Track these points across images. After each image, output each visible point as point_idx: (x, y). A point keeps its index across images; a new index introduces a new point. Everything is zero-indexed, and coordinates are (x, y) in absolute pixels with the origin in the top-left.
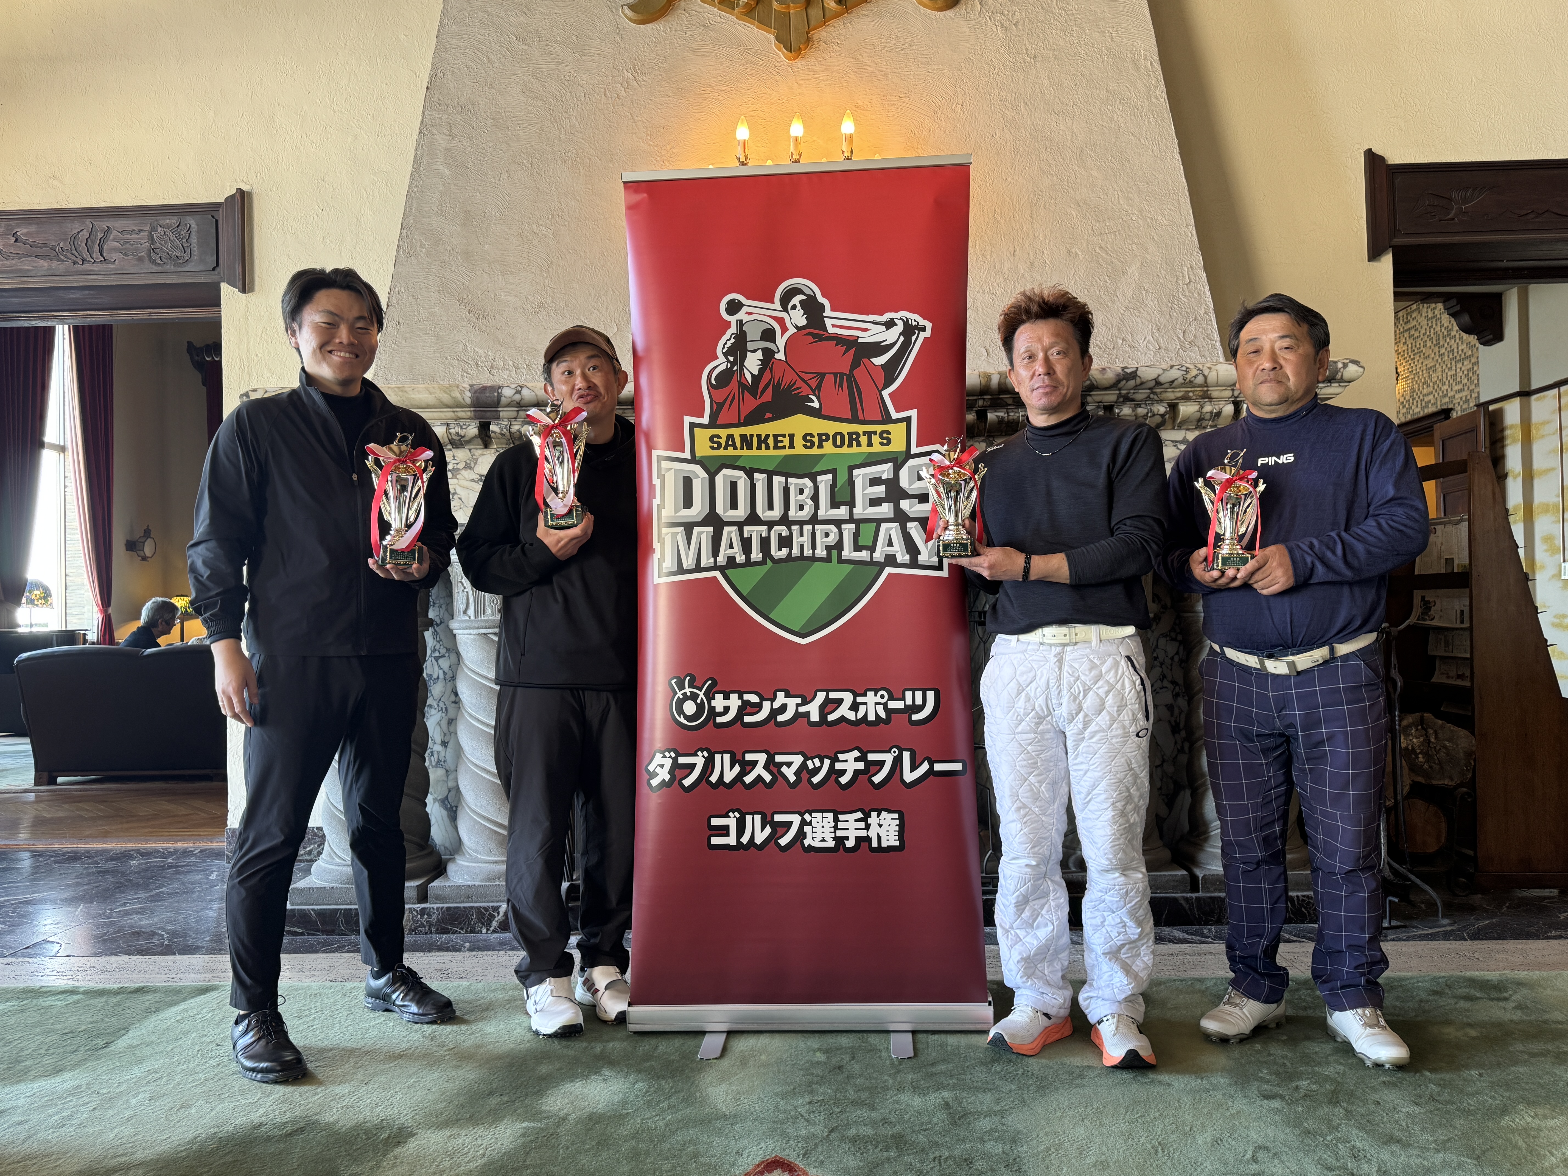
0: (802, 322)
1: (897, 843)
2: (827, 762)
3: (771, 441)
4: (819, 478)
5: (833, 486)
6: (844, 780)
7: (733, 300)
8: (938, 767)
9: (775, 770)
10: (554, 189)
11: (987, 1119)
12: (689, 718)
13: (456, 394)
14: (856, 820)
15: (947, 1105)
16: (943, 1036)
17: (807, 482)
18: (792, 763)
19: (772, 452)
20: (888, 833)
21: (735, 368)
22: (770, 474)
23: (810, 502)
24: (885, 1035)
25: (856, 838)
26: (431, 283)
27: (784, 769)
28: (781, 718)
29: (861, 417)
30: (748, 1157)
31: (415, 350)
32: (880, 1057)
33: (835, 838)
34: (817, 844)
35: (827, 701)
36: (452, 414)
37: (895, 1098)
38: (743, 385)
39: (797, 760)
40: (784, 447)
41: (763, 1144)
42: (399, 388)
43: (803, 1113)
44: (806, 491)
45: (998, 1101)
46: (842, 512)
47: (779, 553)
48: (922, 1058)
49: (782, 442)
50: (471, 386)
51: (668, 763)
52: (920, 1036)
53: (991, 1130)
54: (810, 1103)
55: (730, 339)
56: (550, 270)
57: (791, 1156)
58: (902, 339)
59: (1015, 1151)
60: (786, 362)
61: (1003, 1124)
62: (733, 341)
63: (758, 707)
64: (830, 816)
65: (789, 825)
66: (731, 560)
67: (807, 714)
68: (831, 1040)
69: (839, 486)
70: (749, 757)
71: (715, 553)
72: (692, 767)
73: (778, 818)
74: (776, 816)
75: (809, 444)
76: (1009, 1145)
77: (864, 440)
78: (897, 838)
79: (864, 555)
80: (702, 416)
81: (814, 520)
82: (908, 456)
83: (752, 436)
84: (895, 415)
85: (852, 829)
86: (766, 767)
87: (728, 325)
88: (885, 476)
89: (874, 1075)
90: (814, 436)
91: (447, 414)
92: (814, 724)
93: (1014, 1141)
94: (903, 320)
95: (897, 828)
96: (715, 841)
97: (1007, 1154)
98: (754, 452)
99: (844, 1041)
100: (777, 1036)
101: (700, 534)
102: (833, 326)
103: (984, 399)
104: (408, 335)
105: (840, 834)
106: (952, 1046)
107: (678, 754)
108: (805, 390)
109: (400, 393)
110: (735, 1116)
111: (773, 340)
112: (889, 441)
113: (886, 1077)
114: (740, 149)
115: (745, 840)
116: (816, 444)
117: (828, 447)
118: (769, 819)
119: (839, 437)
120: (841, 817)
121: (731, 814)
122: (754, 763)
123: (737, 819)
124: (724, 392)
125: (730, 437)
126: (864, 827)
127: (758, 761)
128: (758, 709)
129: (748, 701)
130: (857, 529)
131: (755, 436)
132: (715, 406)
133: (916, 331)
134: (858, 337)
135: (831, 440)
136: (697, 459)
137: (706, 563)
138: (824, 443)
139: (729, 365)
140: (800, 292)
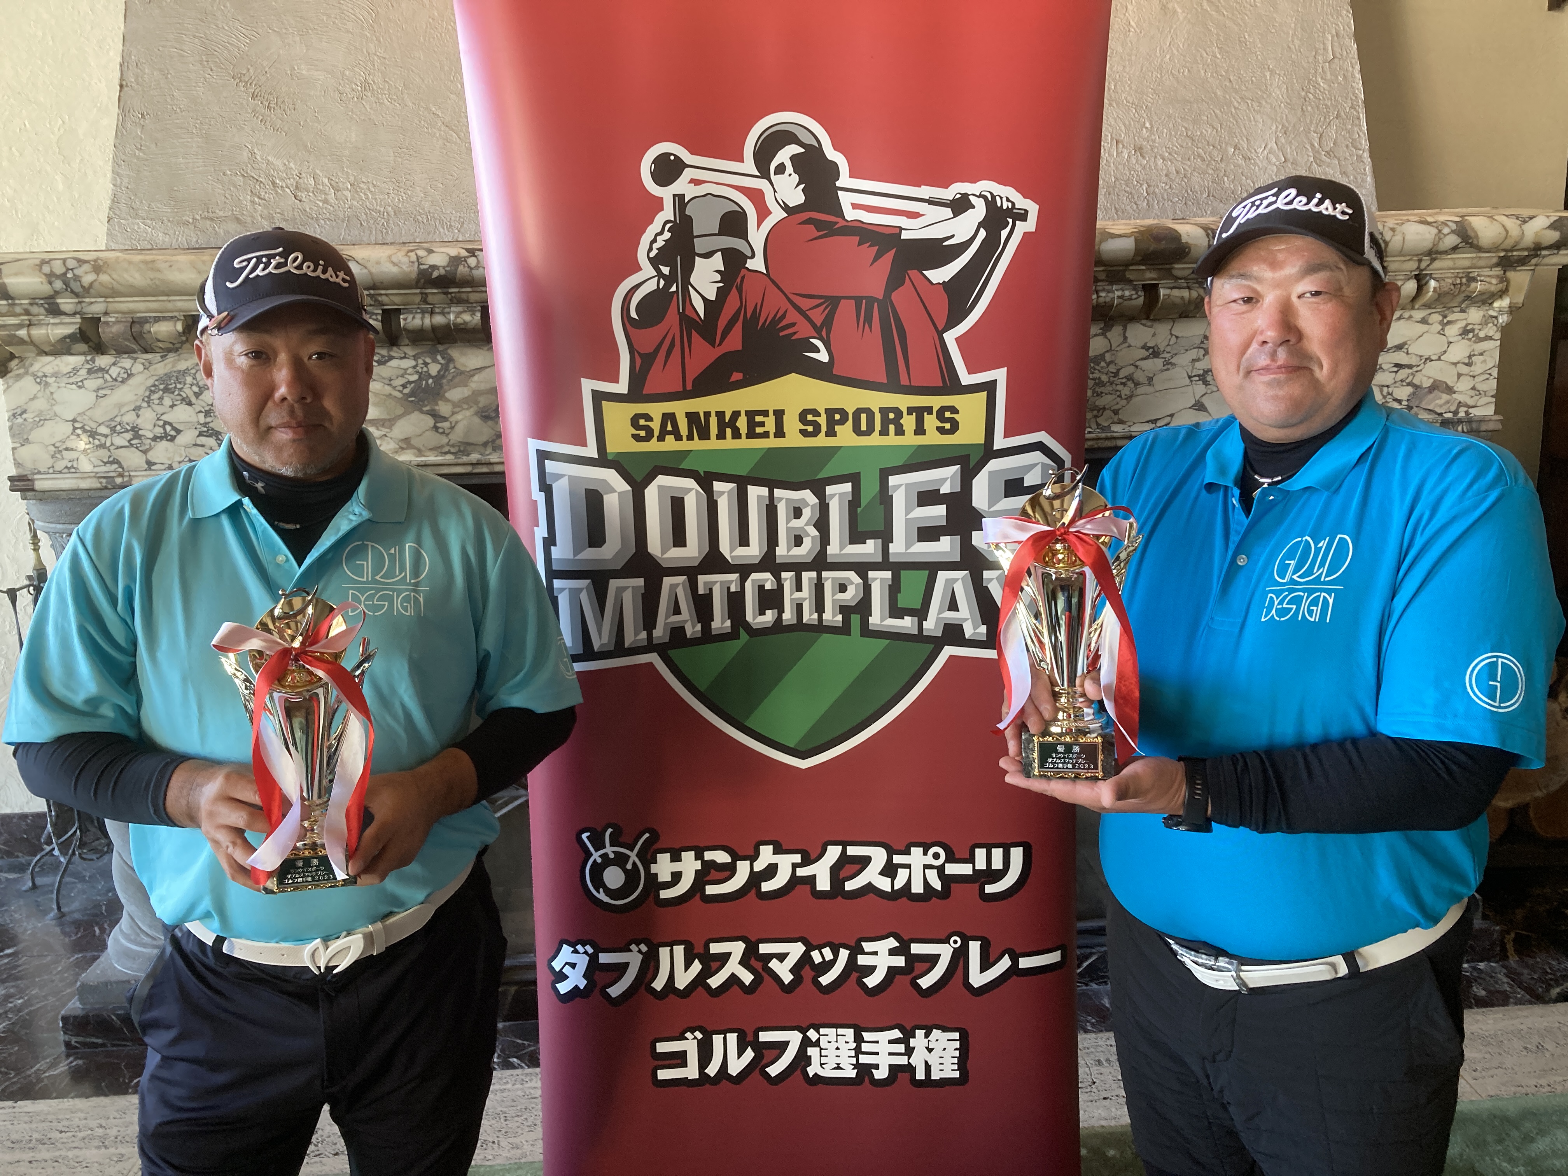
0: (797, 197)
1: (956, 1075)
2: (844, 954)
3: (742, 423)
4: (830, 490)
5: (854, 503)
6: (871, 981)
7: (667, 155)
8: (1025, 963)
9: (758, 965)
14: (890, 1042)
17: (808, 496)
18: (787, 954)
19: (744, 443)
20: (941, 1060)
21: (674, 289)
22: (742, 483)
23: (813, 532)
25: (891, 1066)
27: (774, 964)
28: (766, 887)
29: (904, 381)
33: (857, 1066)
34: (828, 1072)
35: (844, 859)
38: (688, 321)
39: (796, 950)
40: (766, 435)
44: (807, 513)
46: (869, 549)
47: (761, 619)
49: (762, 424)
51: (582, 961)
55: (661, 233)
58: (982, 234)
60: (768, 275)
62: (667, 235)
63: (729, 870)
64: (849, 1033)
65: (783, 1046)
66: (677, 632)
67: (811, 880)
69: (863, 504)
70: (716, 948)
71: (649, 620)
72: (623, 968)
73: (765, 1037)
74: (761, 1034)
75: (810, 429)
77: (908, 423)
78: (956, 1066)
79: (907, 624)
80: (617, 381)
81: (820, 563)
82: (989, 452)
83: (707, 415)
84: (966, 378)
85: (884, 1054)
86: (744, 962)
87: (657, 204)
88: (945, 489)
90: (819, 415)
92: (823, 895)
94: (985, 197)
95: (957, 1053)
96: (663, 1074)
98: (713, 444)
101: (620, 590)
102: (855, 206)
105: (864, 1059)
107: (598, 950)
108: (803, 329)
111: (743, 234)
112: (955, 427)
115: (712, 1070)
116: (824, 428)
117: (845, 436)
118: (750, 1038)
119: (863, 417)
120: (867, 1036)
121: (688, 1035)
122: (725, 957)
123: (699, 1041)
124: (657, 332)
125: (669, 417)
126: (903, 1051)
127: (730, 954)
128: (728, 873)
129: (713, 862)
130: (896, 579)
131: (713, 414)
132: (638, 361)
133: (1010, 220)
134: (901, 229)
135: (850, 422)
136: (610, 457)
137: (633, 639)
138: (837, 428)
139: (662, 282)
140: (792, 139)
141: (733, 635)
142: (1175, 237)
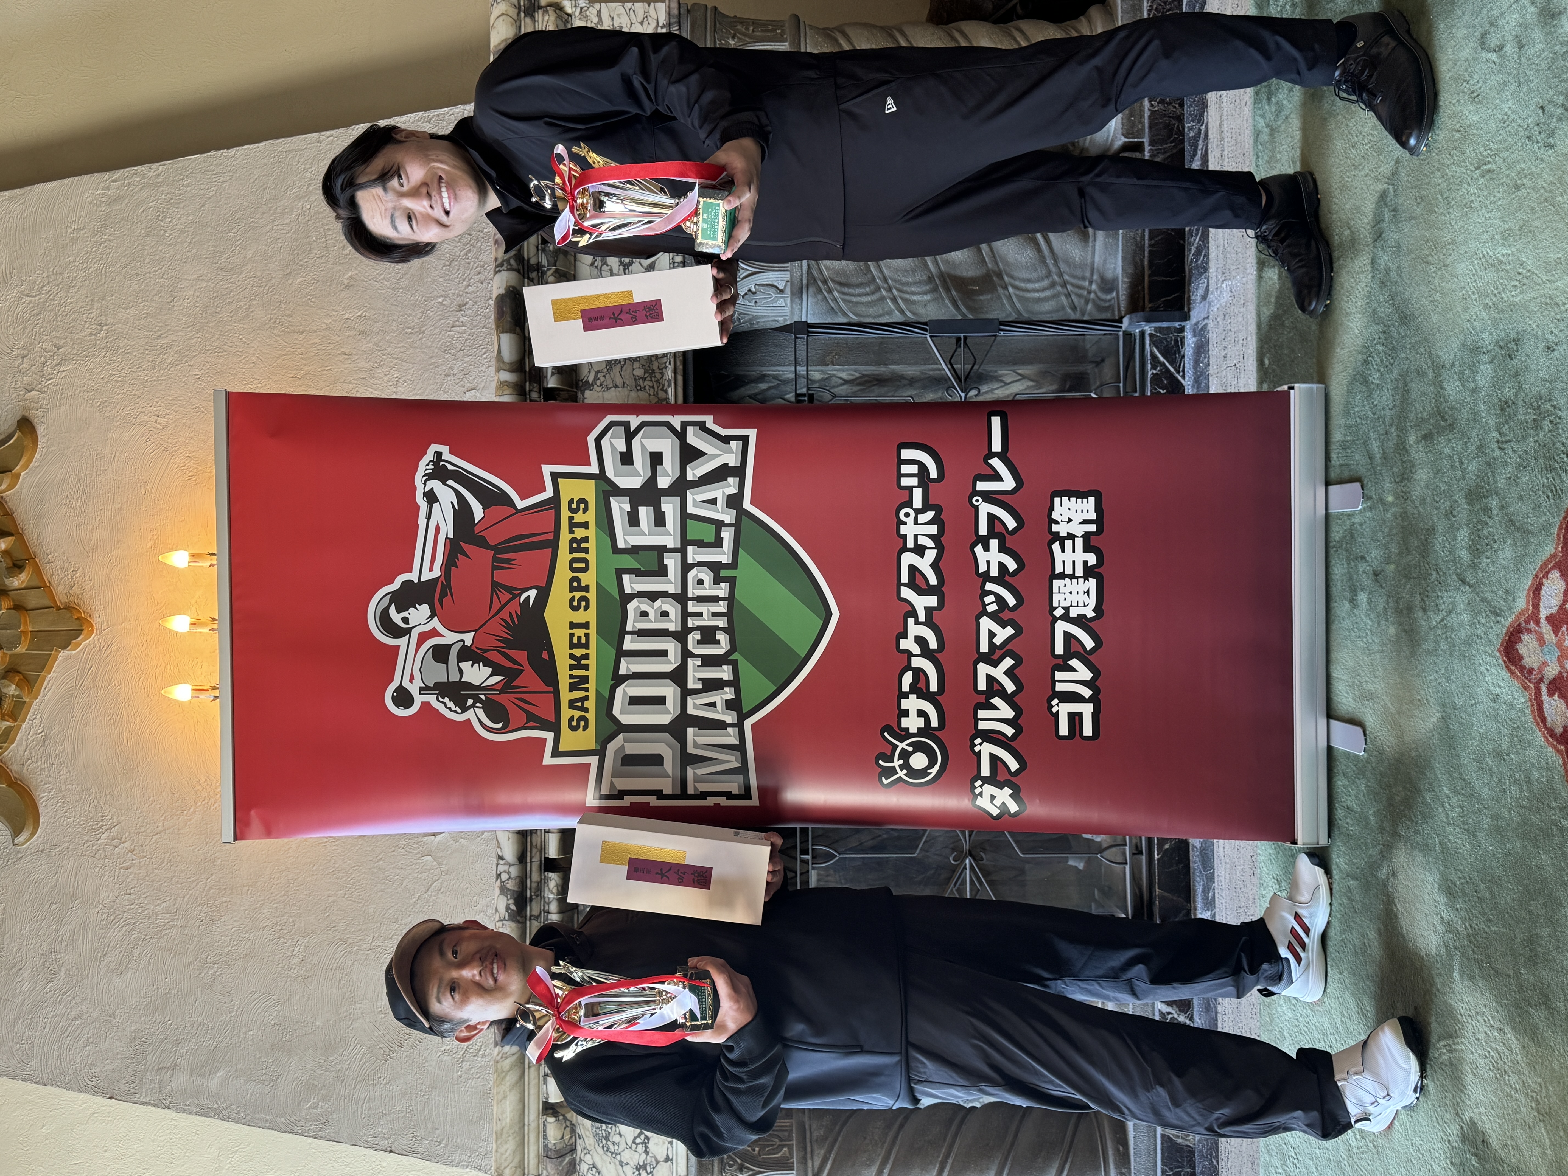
0: (424, 610)
1: (1092, 500)
2: (989, 586)
3: (578, 652)
4: (628, 590)
5: (638, 573)
6: (1012, 565)
7: (394, 698)
8: (997, 447)
9: (998, 653)
10: (247, 935)
11: (1445, 385)
12: (932, 763)
13: (507, 1064)
14: (1063, 551)
15: (1427, 437)
16: (1333, 447)
17: (632, 607)
18: (990, 631)
19: (592, 651)
20: (1079, 511)
21: (483, 697)
22: (622, 653)
23: (658, 602)
24: (1331, 519)
25: (1085, 550)
26: (363, 1096)
27: (998, 641)
28: (933, 644)
29: (551, 536)
30: (1500, 687)
31: (449, 1117)
32: (1361, 525)
33: (1086, 577)
34: (1092, 601)
35: (912, 585)
36: (532, 1069)
37: (1417, 503)
38: (505, 688)
39: (986, 624)
40: (587, 636)
41: (1482, 669)
42: (497, 1138)
43: (1438, 619)
44: (644, 607)
45: (1420, 373)
46: (672, 562)
47: (723, 643)
48: (1362, 471)
49: (579, 638)
50: (496, 1044)
51: (989, 789)
52: (1333, 475)
53: (1460, 380)
54: (1425, 610)
55: (445, 704)
56: (350, 941)
57: (1499, 631)
58: (450, 482)
59: (1489, 348)
60: (476, 631)
61: (1453, 365)
62: (446, 700)
63: (919, 673)
64: (1056, 583)
65: (1068, 636)
66: (730, 705)
67: (928, 610)
68: (1337, 588)
69: (638, 566)
70: (982, 685)
71: (718, 725)
72: (994, 758)
73: (1059, 650)
74: (1056, 653)
75: (583, 604)
76: (1481, 357)
77: (579, 533)
78: (1085, 500)
79: (727, 535)
80: (544, 740)
81: (681, 598)
82: (601, 477)
83: (571, 677)
84: (549, 493)
85: (1074, 557)
86: (995, 664)
87: (426, 705)
88: (627, 507)
89: (1387, 530)
90: (574, 597)
91: (532, 1076)
92: (941, 602)
93: (1476, 350)
94: (426, 481)
95: (1073, 499)
96: (1088, 731)
97: (1494, 358)
98: (592, 674)
99: (1339, 571)
100: (1334, 655)
101: (696, 745)
102: (431, 569)
103: (530, 391)
104: (430, 1126)
105: (1079, 572)
106: (1345, 435)
107: (978, 776)
108: (514, 607)
109: (504, 1137)
110: (1444, 705)
111: (449, 647)
112: (583, 501)
113: (1389, 515)
114: (203, 696)
115: (1087, 693)
116: (584, 594)
117: (589, 578)
118: (1060, 661)
119: (575, 565)
120: (1059, 569)
121: (1054, 710)
122: (990, 679)
123: (1060, 702)
124: (512, 710)
125: (572, 704)
126: (1071, 541)
127: (987, 675)
128: (921, 673)
129: (912, 686)
130: (693, 543)
131: (571, 673)
132: (531, 724)
133: (441, 463)
134: (447, 538)
135: (579, 575)
136: (599, 748)
137: (732, 738)
138: (583, 584)
139: (478, 705)
140: (385, 612)
141: (735, 665)
142: (500, 299)
